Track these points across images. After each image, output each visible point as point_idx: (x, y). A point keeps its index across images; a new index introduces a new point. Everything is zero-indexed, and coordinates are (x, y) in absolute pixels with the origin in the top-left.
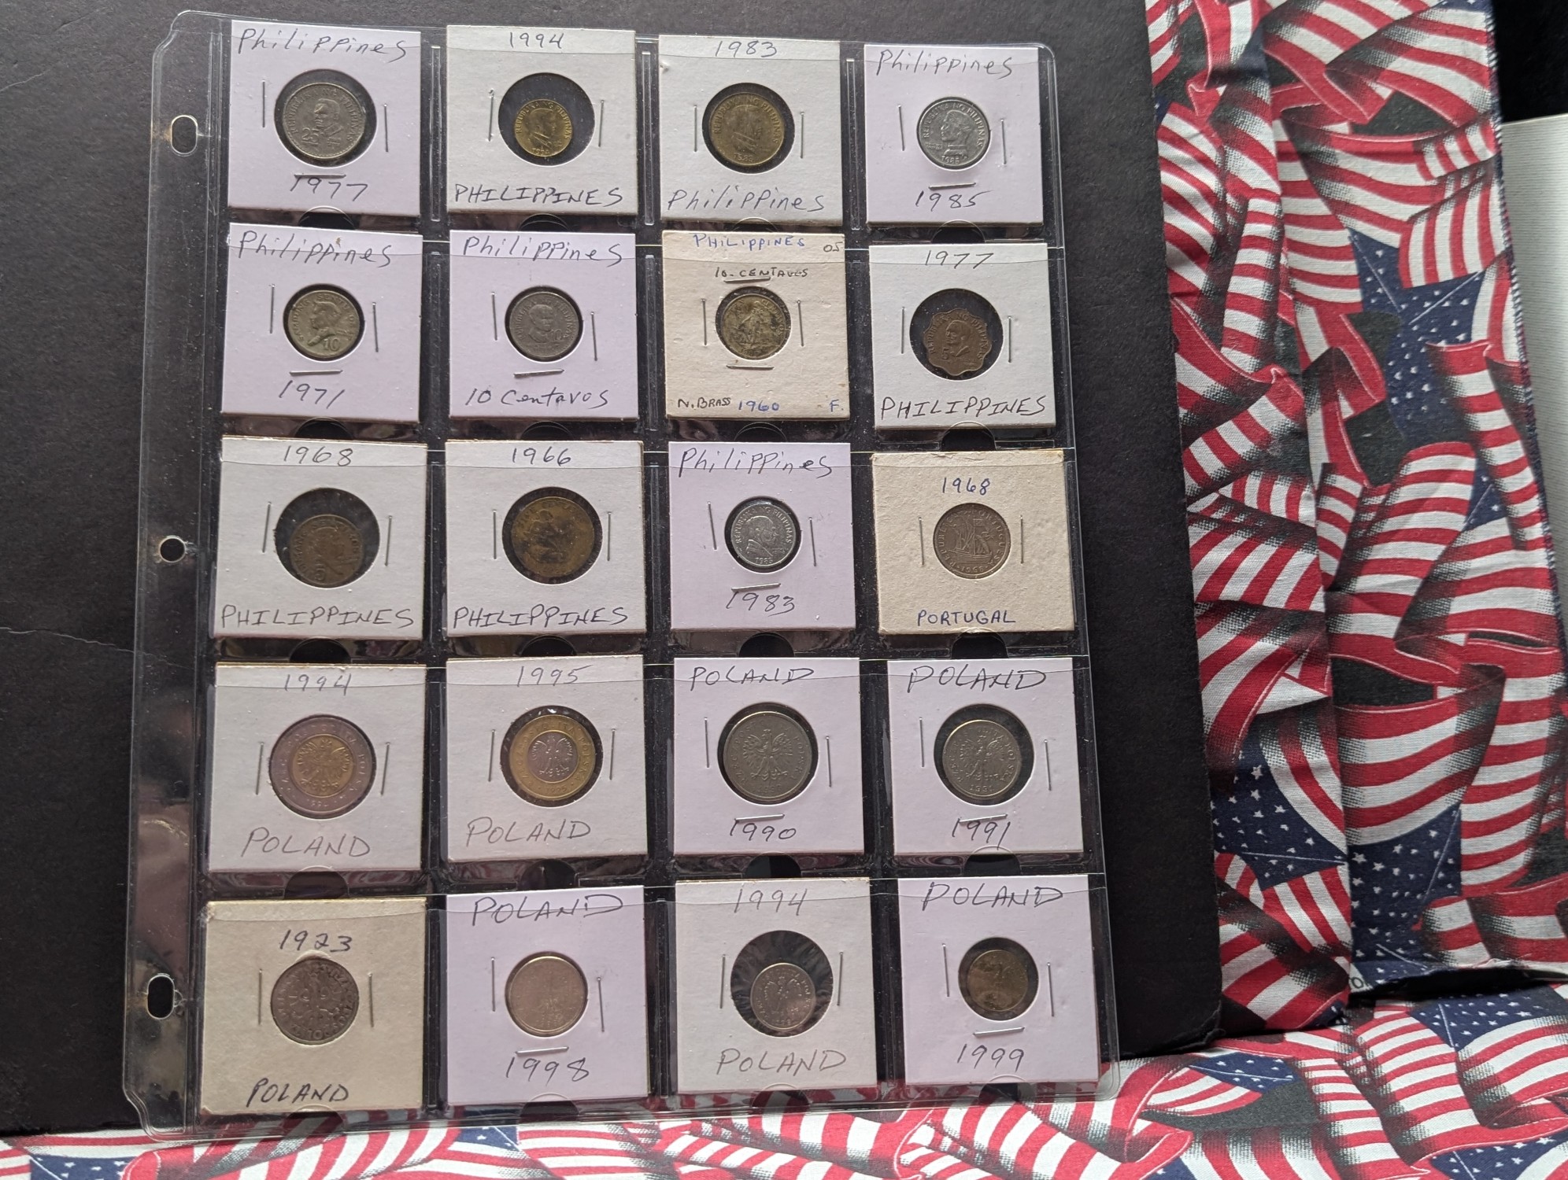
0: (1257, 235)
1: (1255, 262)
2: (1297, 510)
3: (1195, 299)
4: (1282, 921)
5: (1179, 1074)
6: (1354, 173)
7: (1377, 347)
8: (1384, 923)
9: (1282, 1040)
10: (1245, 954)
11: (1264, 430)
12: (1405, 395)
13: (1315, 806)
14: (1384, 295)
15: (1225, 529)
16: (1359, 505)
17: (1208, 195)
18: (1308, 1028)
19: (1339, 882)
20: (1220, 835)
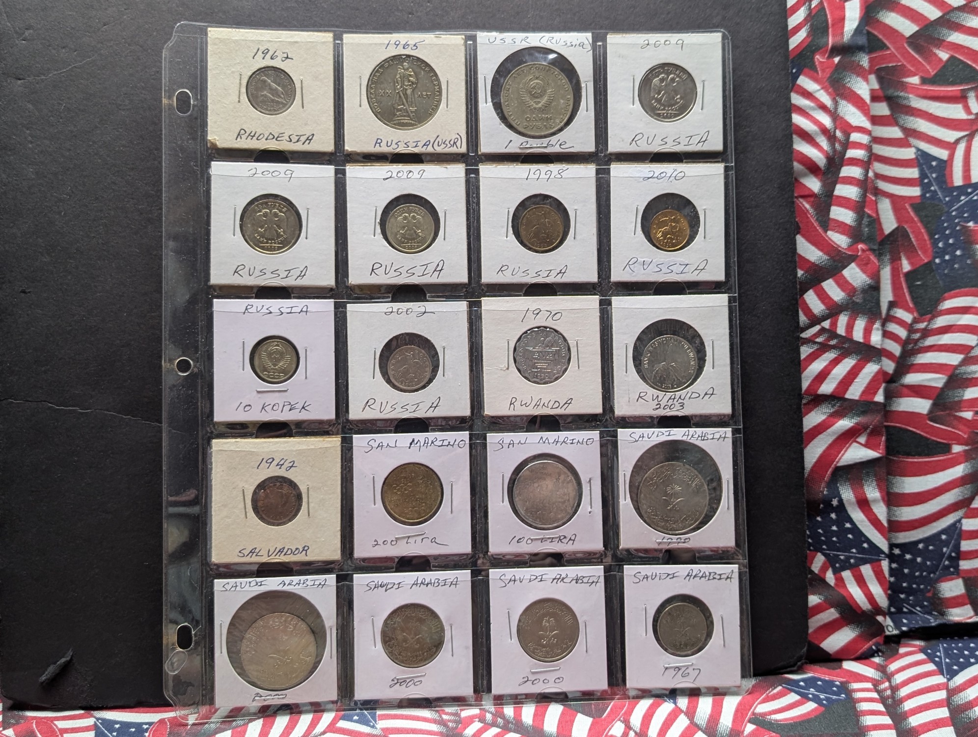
0: (854, 157)
1: (852, 175)
2: (870, 338)
3: (812, 199)
4: (845, 594)
5: (775, 691)
6: (920, 110)
7: (928, 225)
8: (909, 591)
9: (840, 667)
10: (822, 614)
11: (852, 286)
12: (944, 257)
13: (870, 524)
14: (935, 191)
15: (824, 348)
16: (910, 329)
17: (824, 131)
18: (857, 659)
19: (882, 571)
20: (810, 540)
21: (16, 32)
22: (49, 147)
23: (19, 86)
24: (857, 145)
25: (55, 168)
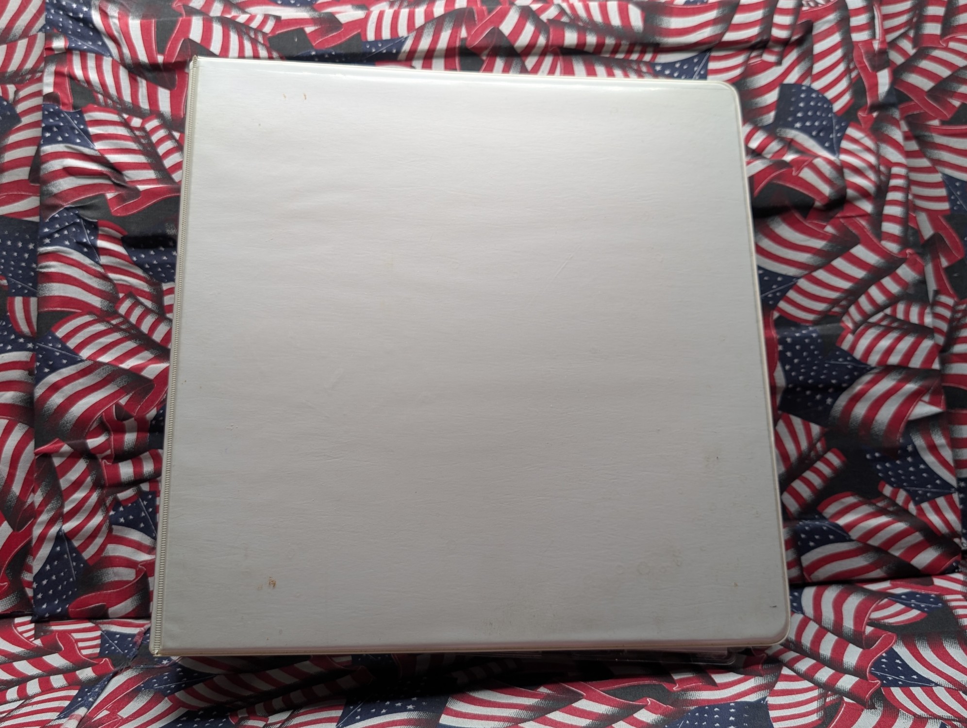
24: (898, 176)
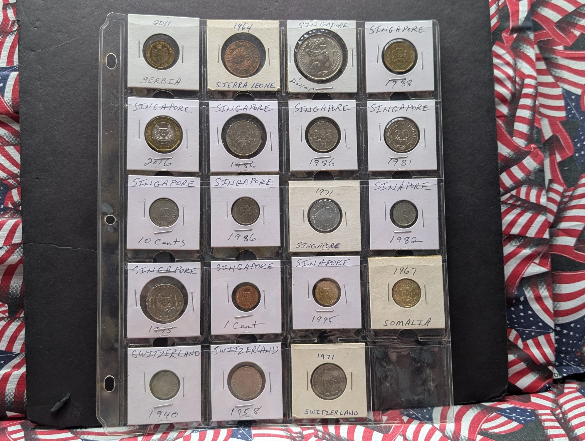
0: (527, 93)
1: (526, 104)
2: (540, 200)
3: (503, 118)
4: (529, 354)
5: (492, 415)
6: (564, 66)
7: (571, 134)
8: (566, 353)
9: (530, 401)
10: (515, 366)
11: (528, 169)
12: (581, 152)
13: (543, 311)
14: (574, 114)
15: (513, 207)
16: (562, 195)
17: (509, 78)
19: (551, 339)
20: (508, 322)
21: (31, 23)
22: (52, 91)
23: (33, 55)
24: (529, 86)
25: (55, 104)
